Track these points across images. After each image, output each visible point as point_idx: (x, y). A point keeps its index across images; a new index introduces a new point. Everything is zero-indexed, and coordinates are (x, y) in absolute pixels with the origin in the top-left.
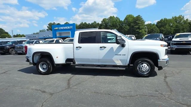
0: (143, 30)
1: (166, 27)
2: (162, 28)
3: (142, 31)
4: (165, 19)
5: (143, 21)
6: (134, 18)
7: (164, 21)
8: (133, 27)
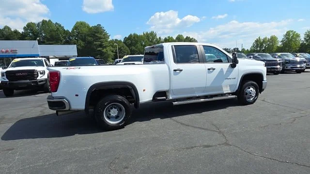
0: (108, 48)
1: (138, 46)
2: (133, 48)
3: (107, 50)
4: (134, 34)
5: (106, 34)
6: (90, 29)
7: (134, 38)
8: (90, 43)
